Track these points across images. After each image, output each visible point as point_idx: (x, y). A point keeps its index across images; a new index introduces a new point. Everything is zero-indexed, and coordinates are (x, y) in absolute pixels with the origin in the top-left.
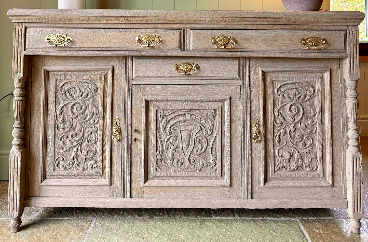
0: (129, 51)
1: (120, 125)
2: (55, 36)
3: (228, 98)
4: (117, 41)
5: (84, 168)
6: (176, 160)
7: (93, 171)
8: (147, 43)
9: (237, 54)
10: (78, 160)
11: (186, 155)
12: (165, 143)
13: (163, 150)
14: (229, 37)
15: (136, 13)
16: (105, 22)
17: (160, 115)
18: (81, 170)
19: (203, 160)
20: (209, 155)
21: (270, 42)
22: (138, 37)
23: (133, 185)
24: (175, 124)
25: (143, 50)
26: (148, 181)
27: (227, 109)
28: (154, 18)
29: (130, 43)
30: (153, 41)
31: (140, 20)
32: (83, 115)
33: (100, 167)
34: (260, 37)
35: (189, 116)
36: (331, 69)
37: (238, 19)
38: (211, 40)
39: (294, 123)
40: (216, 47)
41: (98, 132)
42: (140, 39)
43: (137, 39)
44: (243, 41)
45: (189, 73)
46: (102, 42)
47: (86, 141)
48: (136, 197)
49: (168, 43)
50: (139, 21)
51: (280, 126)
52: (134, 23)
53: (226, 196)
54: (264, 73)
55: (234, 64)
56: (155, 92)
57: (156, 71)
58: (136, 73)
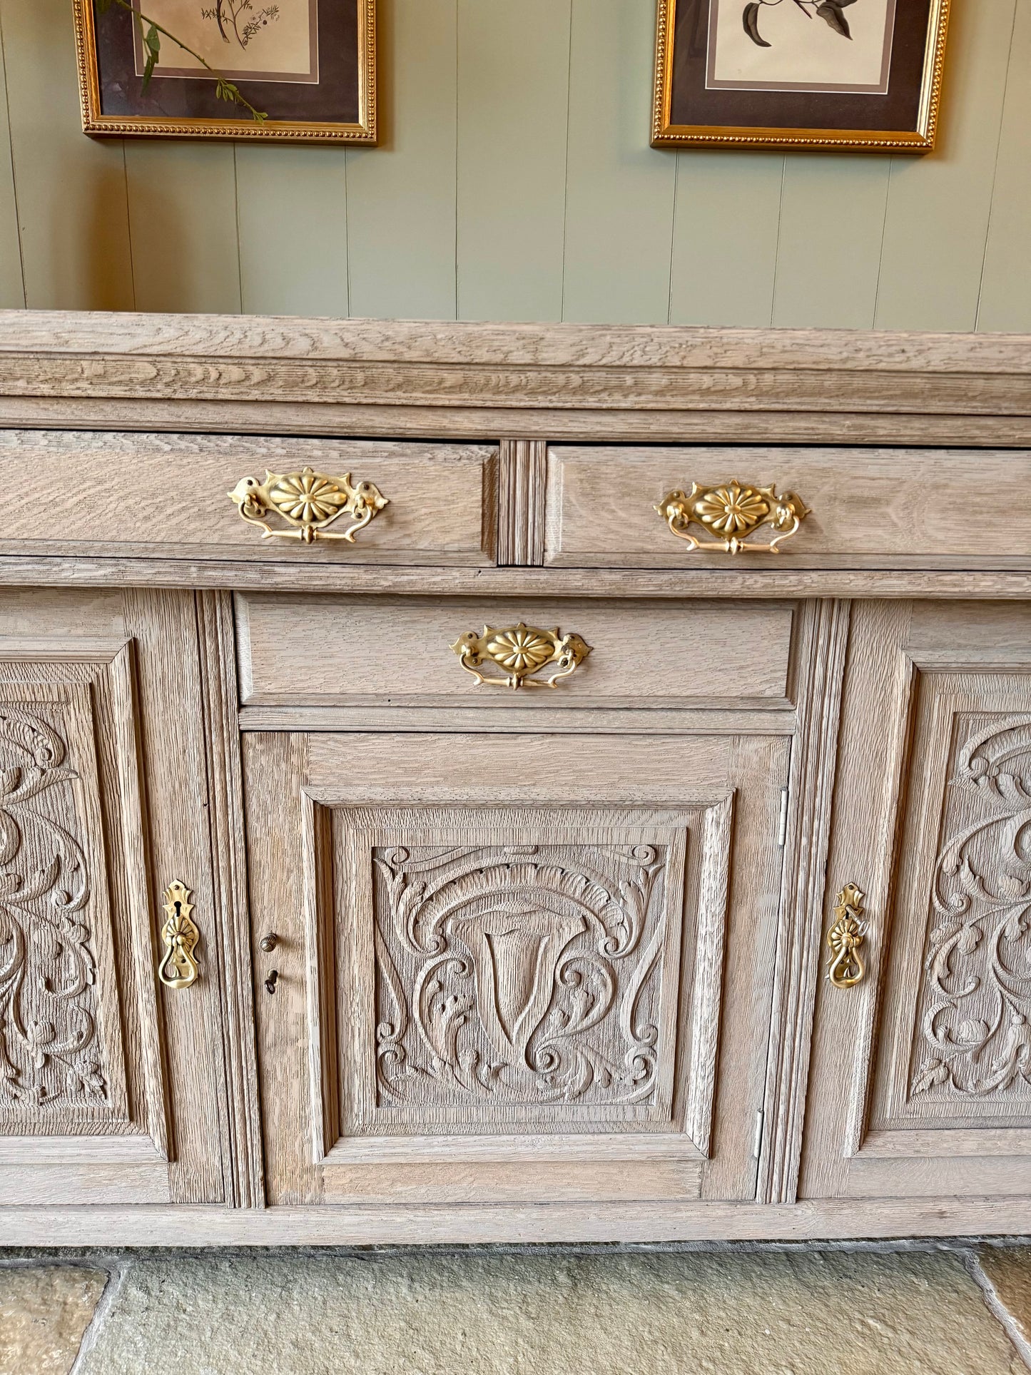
0: (203, 564)
1: (194, 916)
3: (726, 794)
4: (131, 502)
5: (44, 1094)
6: (467, 1060)
7: (90, 1104)
8: (300, 517)
9: (800, 582)
10: (13, 1060)
11: (514, 1035)
12: (418, 987)
13: (408, 1019)
14: (768, 491)
15: (223, 334)
16: (46, 389)
17: (392, 869)
18: (31, 1104)
19: (591, 1058)
20: (621, 1037)
21: (986, 517)
22: (250, 483)
23: (276, 1158)
24: (465, 906)
25: (283, 559)
26: (342, 1140)
27: (713, 844)
28: (335, 372)
29: (202, 515)
30: (339, 507)
31: (255, 379)
32: (11, 869)
33: (119, 1091)
34: (936, 487)
35: (531, 872)
37: (830, 381)
38: (664, 508)
39: (1027, 901)
40: (690, 548)
41: (92, 945)
42: (263, 492)
43: (241, 493)
44: (840, 511)
45: (535, 677)
46: (42, 508)
47: (41, 983)
48: (289, 1203)
49: (423, 524)
50: (247, 383)
51: (961, 915)
52: (220, 397)
53: (688, 1192)
54: (918, 677)
55: (773, 631)
56: (364, 768)
57: (361, 670)
58: (259, 677)
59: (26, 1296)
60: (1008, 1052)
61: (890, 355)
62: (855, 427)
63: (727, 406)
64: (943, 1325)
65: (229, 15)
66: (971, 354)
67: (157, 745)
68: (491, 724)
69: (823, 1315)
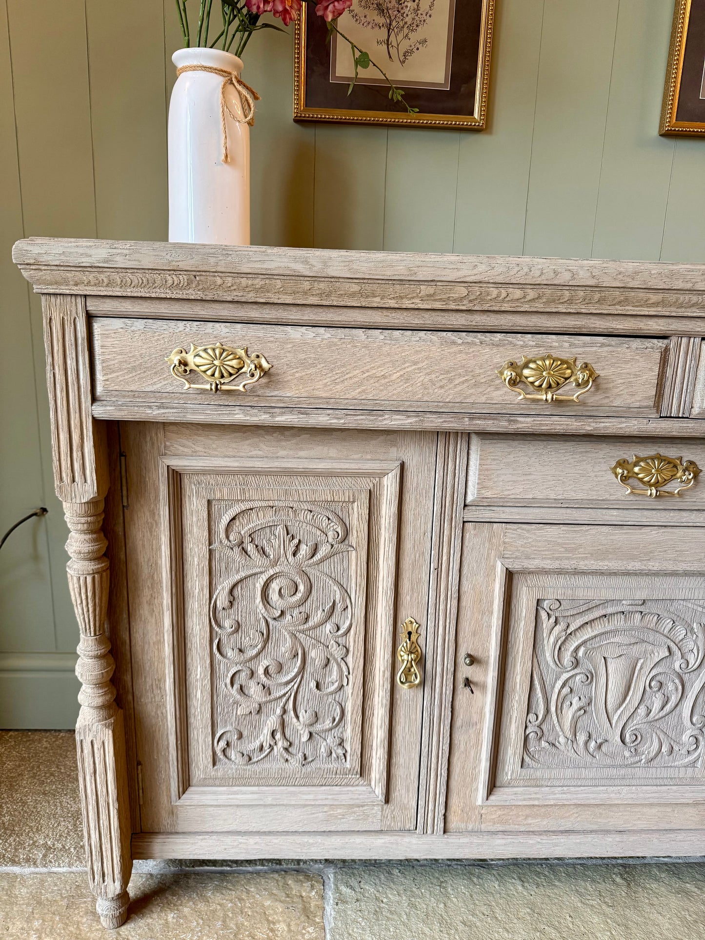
0: (473, 416)
1: (419, 641)
2: (205, 350)
4: (433, 376)
5: (305, 759)
6: (582, 738)
7: (333, 765)
8: (541, 386)
10: (287, 735)
11: (614, 722)
12: (556, 690)
13: (547, 710)
15: (517, 269)
16: (392, 303)
17: (548, 613)
18: (297, 765)
19: (662, 736)
20: (682, 723)
22: (512, 364)
23: (454, 802)
24: (592, 639)
25: (522, 412)
26: (495, 789)
28: (582, 293)
29: (476, 385)
30: (565, 379)
31: (529, 298)
32: (302, 609)
33: (355, 757)
35: (638, 616)
41: (350, 659)
42: (518, 370)
46: (376, 379)
47: (313, 684)
48: (457, 832)
49: (618, 390)
50: (523, 300)
52: (503, 309)
56: (539, 547)
57: (549, 483)
58: (481, 486)
59: (274, 892)
65: (394, 44)
67: (408, 530)
68: (628, 519)
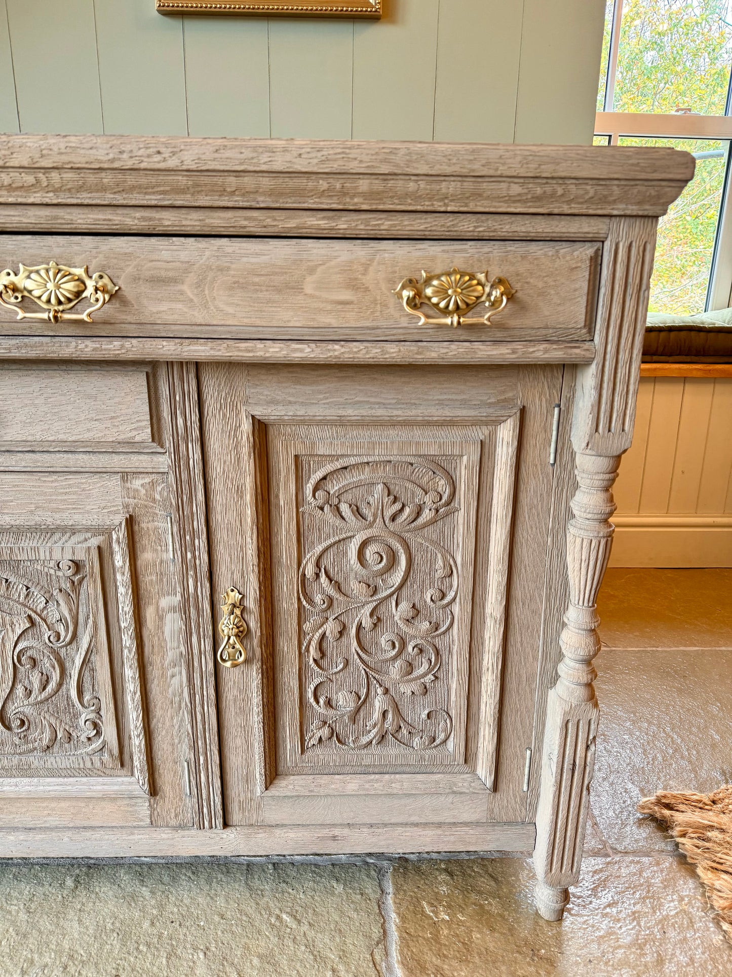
3: (120, 519)
9: (122, 346)
14: (80, 271)
19: (53, 721)
20: (73, 706)
21: (267, 295)
27: (120, 559)
34: (221, 269)
36: (523, 411)
39: (375, 601)
40: (19, 317)
44: (144, 288)
51: (325, 610)
53: (141, 820)
54: (261, 429)
55: (133, 388)
60: (376, 715)
61: (149, 156)
62: (143, 219)
63: (30, 200)
64: (338, 919)
66: (216, 155)
69: (250, 911)
